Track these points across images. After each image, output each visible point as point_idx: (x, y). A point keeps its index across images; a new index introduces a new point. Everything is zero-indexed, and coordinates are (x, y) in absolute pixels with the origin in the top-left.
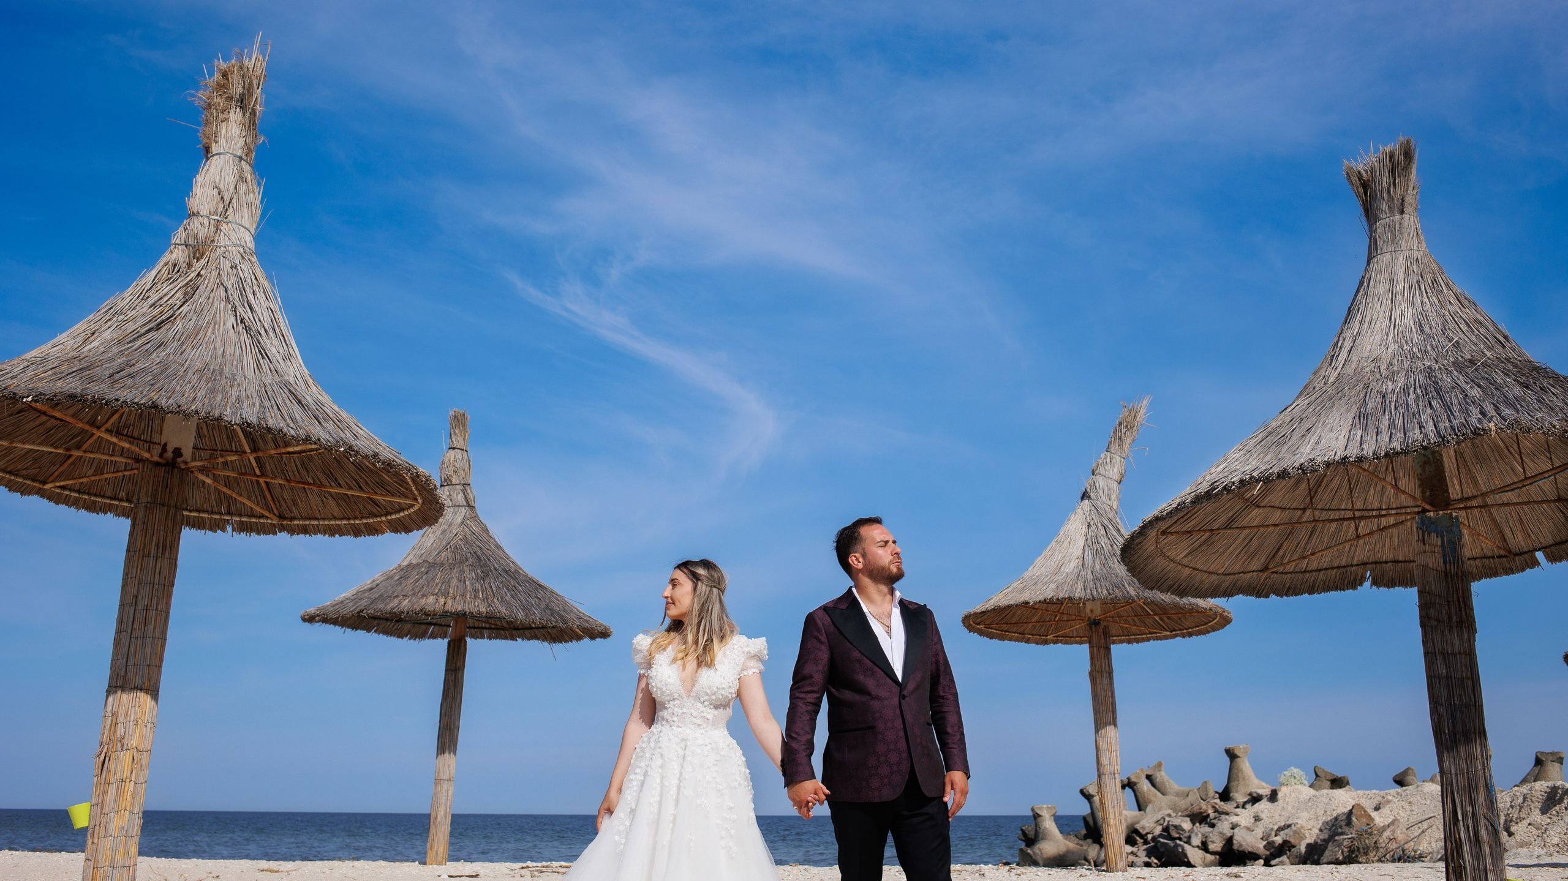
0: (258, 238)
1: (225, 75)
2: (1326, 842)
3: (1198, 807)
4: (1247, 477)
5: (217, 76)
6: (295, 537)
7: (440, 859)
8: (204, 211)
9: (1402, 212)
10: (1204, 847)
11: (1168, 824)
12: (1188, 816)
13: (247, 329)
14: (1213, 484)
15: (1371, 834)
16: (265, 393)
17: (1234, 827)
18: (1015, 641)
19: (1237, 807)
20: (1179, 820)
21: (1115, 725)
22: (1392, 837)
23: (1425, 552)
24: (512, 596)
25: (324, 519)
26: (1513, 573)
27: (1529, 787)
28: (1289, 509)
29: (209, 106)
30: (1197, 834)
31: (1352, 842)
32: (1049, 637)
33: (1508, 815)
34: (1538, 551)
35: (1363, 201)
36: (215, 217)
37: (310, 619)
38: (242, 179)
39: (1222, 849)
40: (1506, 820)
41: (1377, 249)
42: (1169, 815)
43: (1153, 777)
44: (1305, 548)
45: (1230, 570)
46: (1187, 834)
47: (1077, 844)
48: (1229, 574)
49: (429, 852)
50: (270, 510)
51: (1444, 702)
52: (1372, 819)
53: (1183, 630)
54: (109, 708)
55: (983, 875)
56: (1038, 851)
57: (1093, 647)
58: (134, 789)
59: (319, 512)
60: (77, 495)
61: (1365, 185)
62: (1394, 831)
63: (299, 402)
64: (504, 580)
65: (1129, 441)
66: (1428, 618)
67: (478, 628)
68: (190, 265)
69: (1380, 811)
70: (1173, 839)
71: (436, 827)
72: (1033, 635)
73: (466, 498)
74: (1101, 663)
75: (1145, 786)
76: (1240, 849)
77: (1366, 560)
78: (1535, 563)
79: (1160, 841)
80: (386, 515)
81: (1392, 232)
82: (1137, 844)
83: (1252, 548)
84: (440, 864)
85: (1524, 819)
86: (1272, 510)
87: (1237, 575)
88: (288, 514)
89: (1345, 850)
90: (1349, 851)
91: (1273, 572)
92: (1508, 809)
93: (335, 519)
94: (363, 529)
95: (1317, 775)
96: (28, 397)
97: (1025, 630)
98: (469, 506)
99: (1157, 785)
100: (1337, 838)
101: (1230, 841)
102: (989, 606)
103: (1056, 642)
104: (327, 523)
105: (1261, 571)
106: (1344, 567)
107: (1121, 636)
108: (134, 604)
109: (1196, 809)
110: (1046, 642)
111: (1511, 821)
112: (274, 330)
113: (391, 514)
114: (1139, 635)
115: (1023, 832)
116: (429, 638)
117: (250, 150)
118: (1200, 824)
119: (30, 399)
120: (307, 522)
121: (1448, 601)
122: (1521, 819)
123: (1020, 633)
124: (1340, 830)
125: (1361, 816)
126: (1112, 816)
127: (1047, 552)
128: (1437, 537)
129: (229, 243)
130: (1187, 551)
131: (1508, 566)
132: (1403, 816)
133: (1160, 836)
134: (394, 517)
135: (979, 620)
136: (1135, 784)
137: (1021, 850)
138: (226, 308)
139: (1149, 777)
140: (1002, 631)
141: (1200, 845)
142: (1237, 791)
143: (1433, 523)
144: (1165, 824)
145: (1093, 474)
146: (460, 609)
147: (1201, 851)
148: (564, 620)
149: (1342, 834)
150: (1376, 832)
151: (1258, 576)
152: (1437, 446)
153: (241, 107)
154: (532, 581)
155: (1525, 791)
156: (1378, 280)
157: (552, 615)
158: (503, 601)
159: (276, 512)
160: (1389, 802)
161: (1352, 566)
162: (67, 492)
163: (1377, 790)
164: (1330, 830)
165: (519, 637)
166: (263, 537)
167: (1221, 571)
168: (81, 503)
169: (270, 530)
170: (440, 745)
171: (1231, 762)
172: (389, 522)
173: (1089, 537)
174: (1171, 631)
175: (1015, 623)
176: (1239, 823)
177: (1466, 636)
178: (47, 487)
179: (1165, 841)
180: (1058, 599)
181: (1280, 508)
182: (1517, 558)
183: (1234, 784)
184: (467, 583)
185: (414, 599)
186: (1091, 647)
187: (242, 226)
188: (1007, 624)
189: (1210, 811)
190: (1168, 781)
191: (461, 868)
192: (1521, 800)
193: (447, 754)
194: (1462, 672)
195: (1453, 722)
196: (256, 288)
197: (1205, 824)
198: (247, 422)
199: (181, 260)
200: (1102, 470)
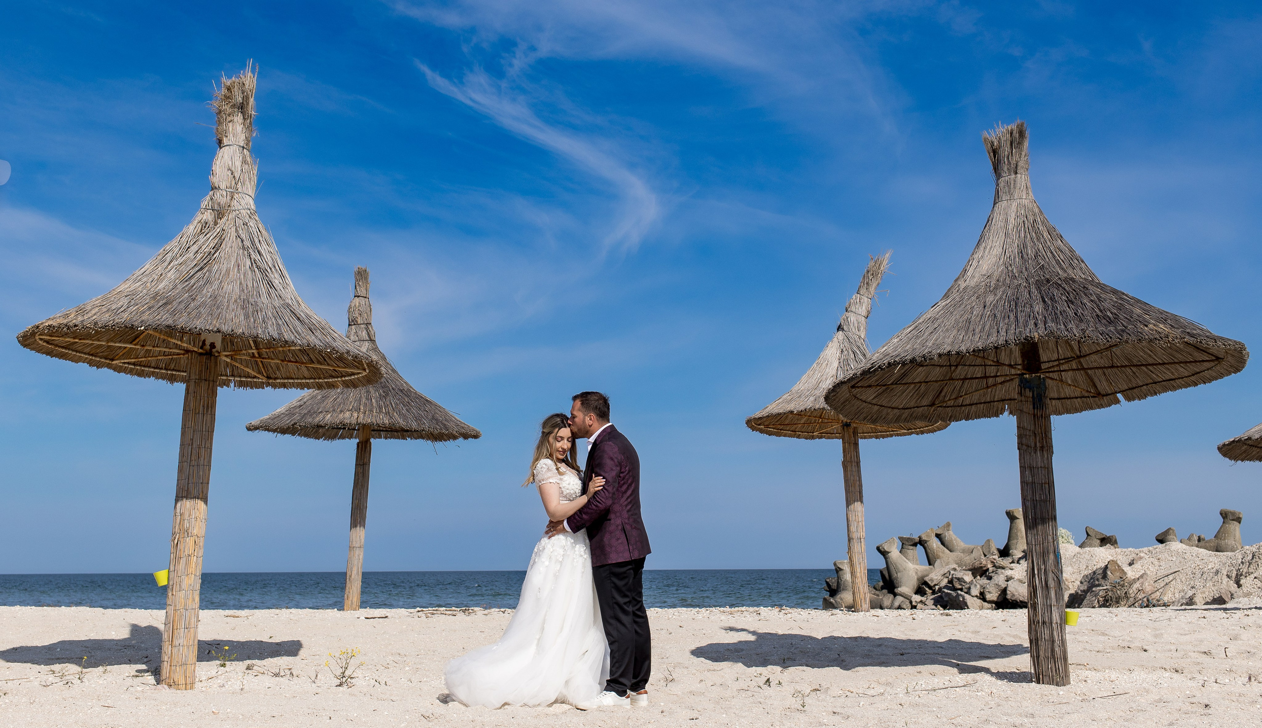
0: (256, 200)
1: (229, 89)
2: (1085, 592)
3: (978, 562)
4: (892, 361)
5: (224, 91)
6: (277, 390)
7: (354, 606)
8: (223, 186)
9: (1016, 173)
10: (982, 596)
11: (952, 577)
12: (970, 570)
13: (258, 268)
14: (872, 364)
15: (1123, 586)
16: (278, 315)
17: (1008, 579)
18: (789, 437)
19: (1013, 562)
20: (962, 574)
21: (862, 502)
22: (1141, 589)
23: (1021, 401)
24: (407, 410)
25: (298, 379)
26: (1103, 407)
27: (1258, 546)
28: (945, 366)
29: (220, 112)
30: (976, 585)
31: (1106, 592)
32: (815, 434)
33: (1239, 569)
34: (1118, 393)
35: (993, 163)
36: (230, 190)
37: (251, 428)
38: (244, 162)
39: (998, 598)
40: (1237, 574)
41: (999, 198)
42: (955, 569)
43: (943, 536)
44: (960, 390)
45: (907, 406)
46: (967, 586)
47: (874, 594)
48: (907, 409)
49: (346, 601)
50: (260, 372)
51: (1029, 498)
52: (1125, 573)
53: (916, 429)
54: (178, 511)
55: (759, 614)
56: (839, 600)
57: (845, 443)
58: (197, 561)
59: (295, 374)
60: (133, 367)
61: (995, 152)
62: (1142, 583)
63: (298, 319)
64: (400, 397)
65: (874, 285)
66: (1022, 444)
67: (377, 430)
68: (216, 223)
69: (1133, 566)
70: (955, 589)
71: (351, 582)
72: (802, 432)
73: (368, 334)
74: (851, 455)
75: (935, 544)
76: (1013, 599)
77: (1003, 398)
78: (1117, 401)
79: (944, 592)
80: (341, 377)
81: (1009, 187)
82: (926, 594)
83: (922, 391)
84: (355, 610)
85: (1252, 573)
86: (933, 367)
87: (913, 409)
88: (273, 376)
89: (1101, 599)
90: (1104, 601)
91: (938, 407)
92: (1239, 565)
93: (305, 378)
94: (324, 385)
95: (1088, 535)
96: (141, 327)
97: (796, 428)
98: (371, 340)
99: (946, 543)
100: (1094, 589)
101: (1004, 591)
102: (764, 413)
103: (821, 438)
104: (299, 381)
105: (930, 406)
106: (989, 402)
107: (870, 433)
108: (191, 444)
109: (977, 564)
110: (813, 438)
111: (1241, 575)
112: (275, 267)
113: (345, 376)
114: (884, 432)
115: (827, 583)
116: (339, 439)
117: (249, 141)
118: (981, 577)
119: (143, 328)
120: (286, 381)
121: (1035, 433)
122: (1250, 573)
123: (792, 431)
124: (1097, 582)
125: (1115, 570)
126: (858, 570)
127: (810, 372)
128: (1030, 391)
129: (240, 207)
130: (875, 395)
131: (1099, 403)
132: (1152, 571)
133: (946, 587)
134: (347, 378)
135: (760, 422)
136: (926, 542)
137: (825, 599)
138: (244, 255)
139: (938, 536)
140: (778, 429)
141: (979, 595)
142: (1016, 549)
143: (1028, 382)
144: (950, 577)
145: (846, 311)
146: (369, 421)
147: (979, 600)
148: (446, 428)
149: (1099, 585)
150: (1126, 584)
151: (928, 409)
152: (1003, 346)
153: (241, 112)
154: (420, 397)
155: (1254, 550)
156: (997, 219)
157: (437, 424)
158: (401, 414)
159: (265, 374)
160: (1141, 558)
161: (994, 402)
162: (126, 365)
163: (1132, 548)
164: (1089, 582)
165: (408, 437)
166: (255, 390)
167: (901, 407)
168: (134, 372)
169: (260, 386)
170: (353, 521)
171: (1011, 523)
172: (343, 381)
173: (841, 360)
174: (908, 430)
175: (787, 424)
176: (1013, 576)
177: (1046, 456)
178: (114, 362)
179: (949, 591)
180: (815, 409)
181: (939, 366)
182: (1105, 398)
183: (1013, 542)
184: (373, 400)
185: (335, 415)
186: (844, 443)
187: (247, 194)
188: (781, 425)
189: (990, 566)
190: (955, 539)
191: (371, 613)
192: (1250, 557)
193: (358, 528)
194: (1042, 479)
195: (1035, 512)
196: (261, 238)
197: (985, 577)
198: (273, 338)
199: (210, 219)
200: (853, 309)
